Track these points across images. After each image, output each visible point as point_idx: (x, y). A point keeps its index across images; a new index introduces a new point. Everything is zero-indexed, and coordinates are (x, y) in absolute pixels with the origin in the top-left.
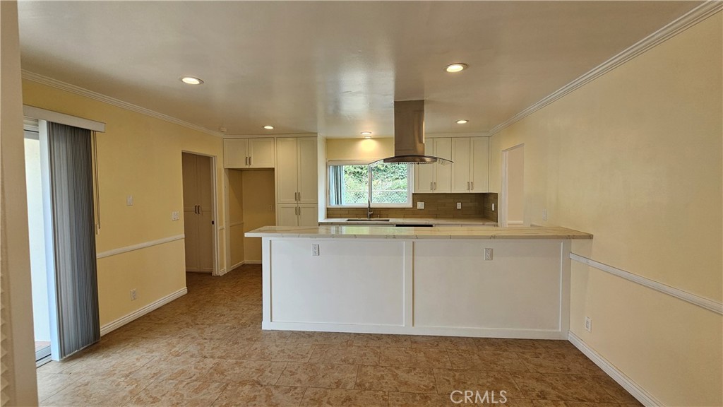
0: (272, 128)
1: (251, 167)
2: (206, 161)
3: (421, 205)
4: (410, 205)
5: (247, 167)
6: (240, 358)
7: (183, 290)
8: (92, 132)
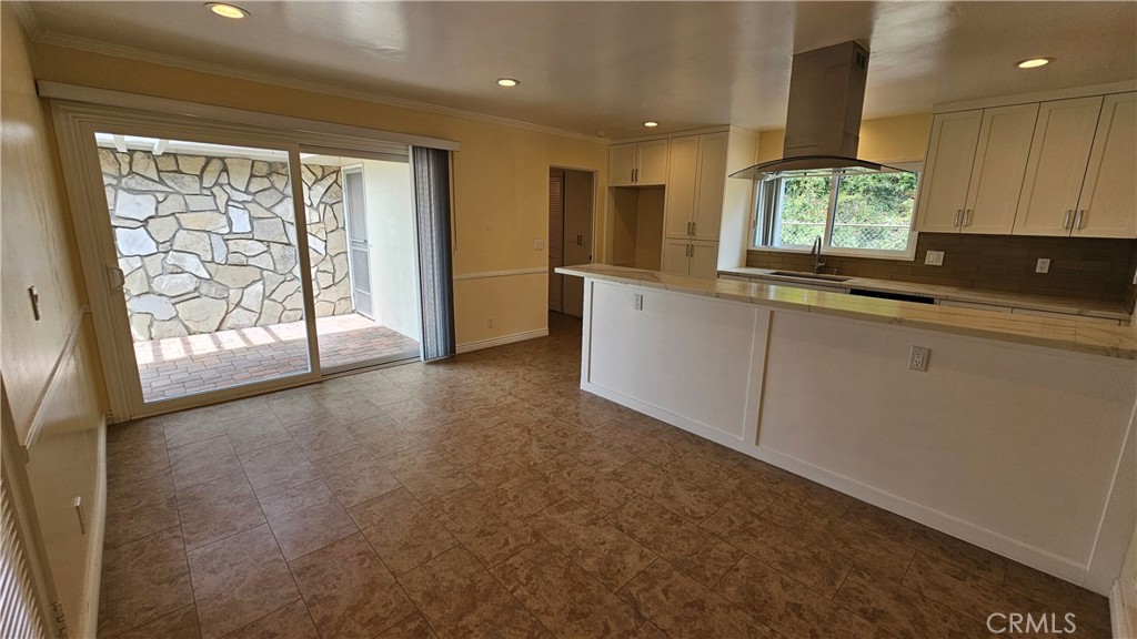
0: (655, 124)
1: (637, 184)
2: (587, 177)
3: (934, 258)
4: (910, 256)
5: (633, 184)
6: (536, 406)
7: (544, 331)
8: (450, 154)
